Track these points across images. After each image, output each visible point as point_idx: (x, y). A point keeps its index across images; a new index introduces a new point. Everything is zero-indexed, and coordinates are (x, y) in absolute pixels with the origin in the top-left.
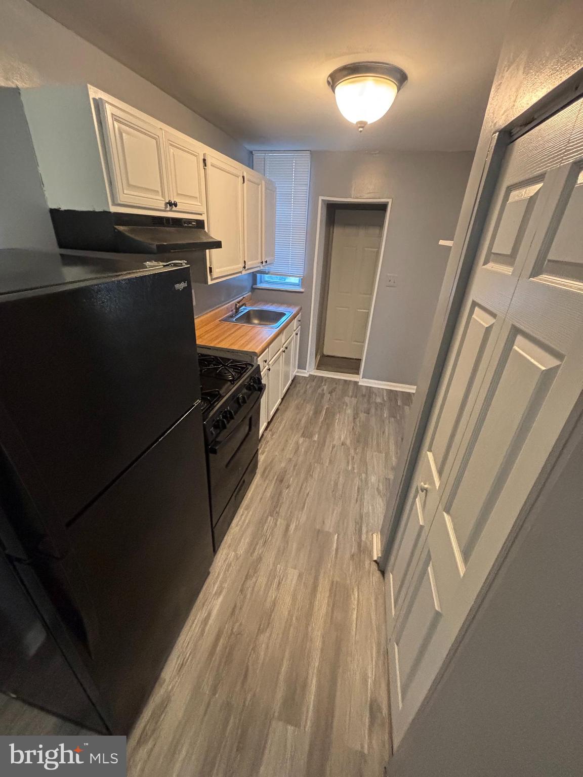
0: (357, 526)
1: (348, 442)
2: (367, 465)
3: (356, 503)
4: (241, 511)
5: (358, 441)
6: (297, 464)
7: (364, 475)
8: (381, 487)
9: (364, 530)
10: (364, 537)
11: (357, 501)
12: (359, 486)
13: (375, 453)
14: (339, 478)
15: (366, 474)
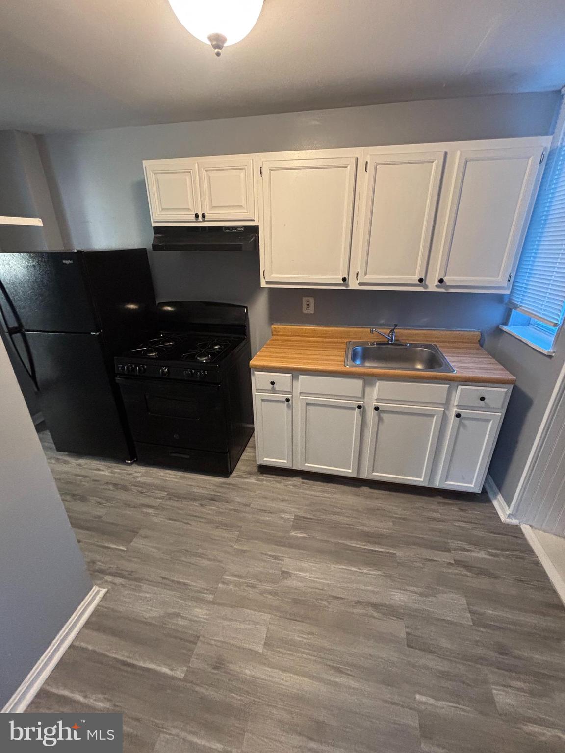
0: (127, 573)
1: (289, 583)
2: (232, 607)
3: (161, 577)
4: (180, 473)
5: (296, 602)
6: (239, 512)
7: (210, 597)
8: (181, 622)
9: (118, 581)
10: (109, 578)
11: (163, 578)
12: (190, 586)
13: (264, 631)
14: (210, 560)
15: (213, 603)
